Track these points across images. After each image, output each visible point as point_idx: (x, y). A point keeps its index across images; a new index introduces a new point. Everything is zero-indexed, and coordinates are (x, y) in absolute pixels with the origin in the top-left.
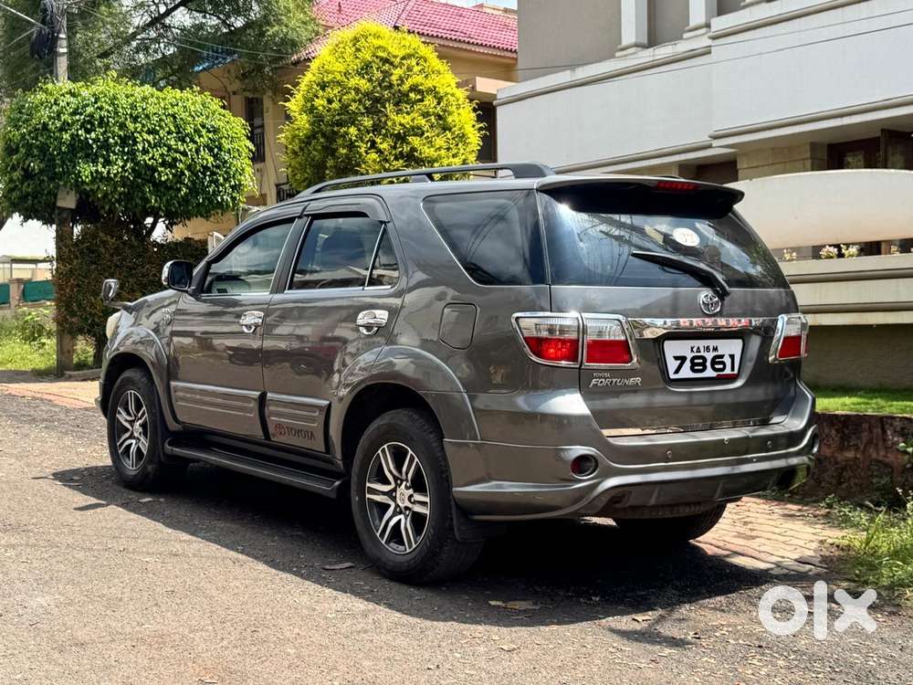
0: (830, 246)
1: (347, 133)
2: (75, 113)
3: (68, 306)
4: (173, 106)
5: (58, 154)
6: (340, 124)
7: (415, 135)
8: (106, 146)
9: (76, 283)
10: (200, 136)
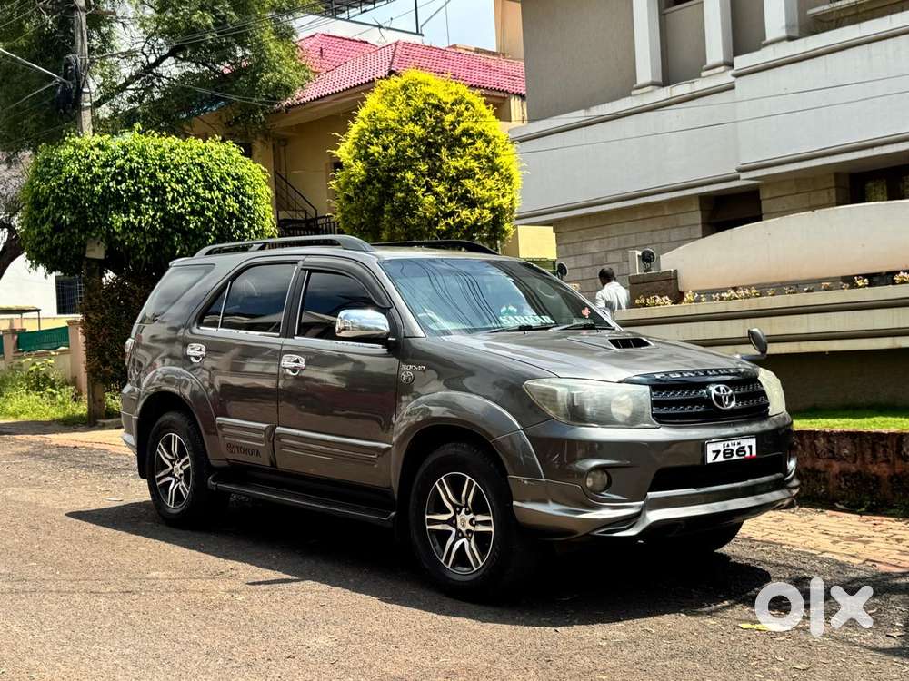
0: (904, 272)
1: (403, 178)
2: (105, 165)
3: (101, 355)
4: (199, 156)
5: (90, 206)
6: (396, 170)
7: (469, 177)
8: (137, 197)
9: (107, 332)
10: (227, 184)
